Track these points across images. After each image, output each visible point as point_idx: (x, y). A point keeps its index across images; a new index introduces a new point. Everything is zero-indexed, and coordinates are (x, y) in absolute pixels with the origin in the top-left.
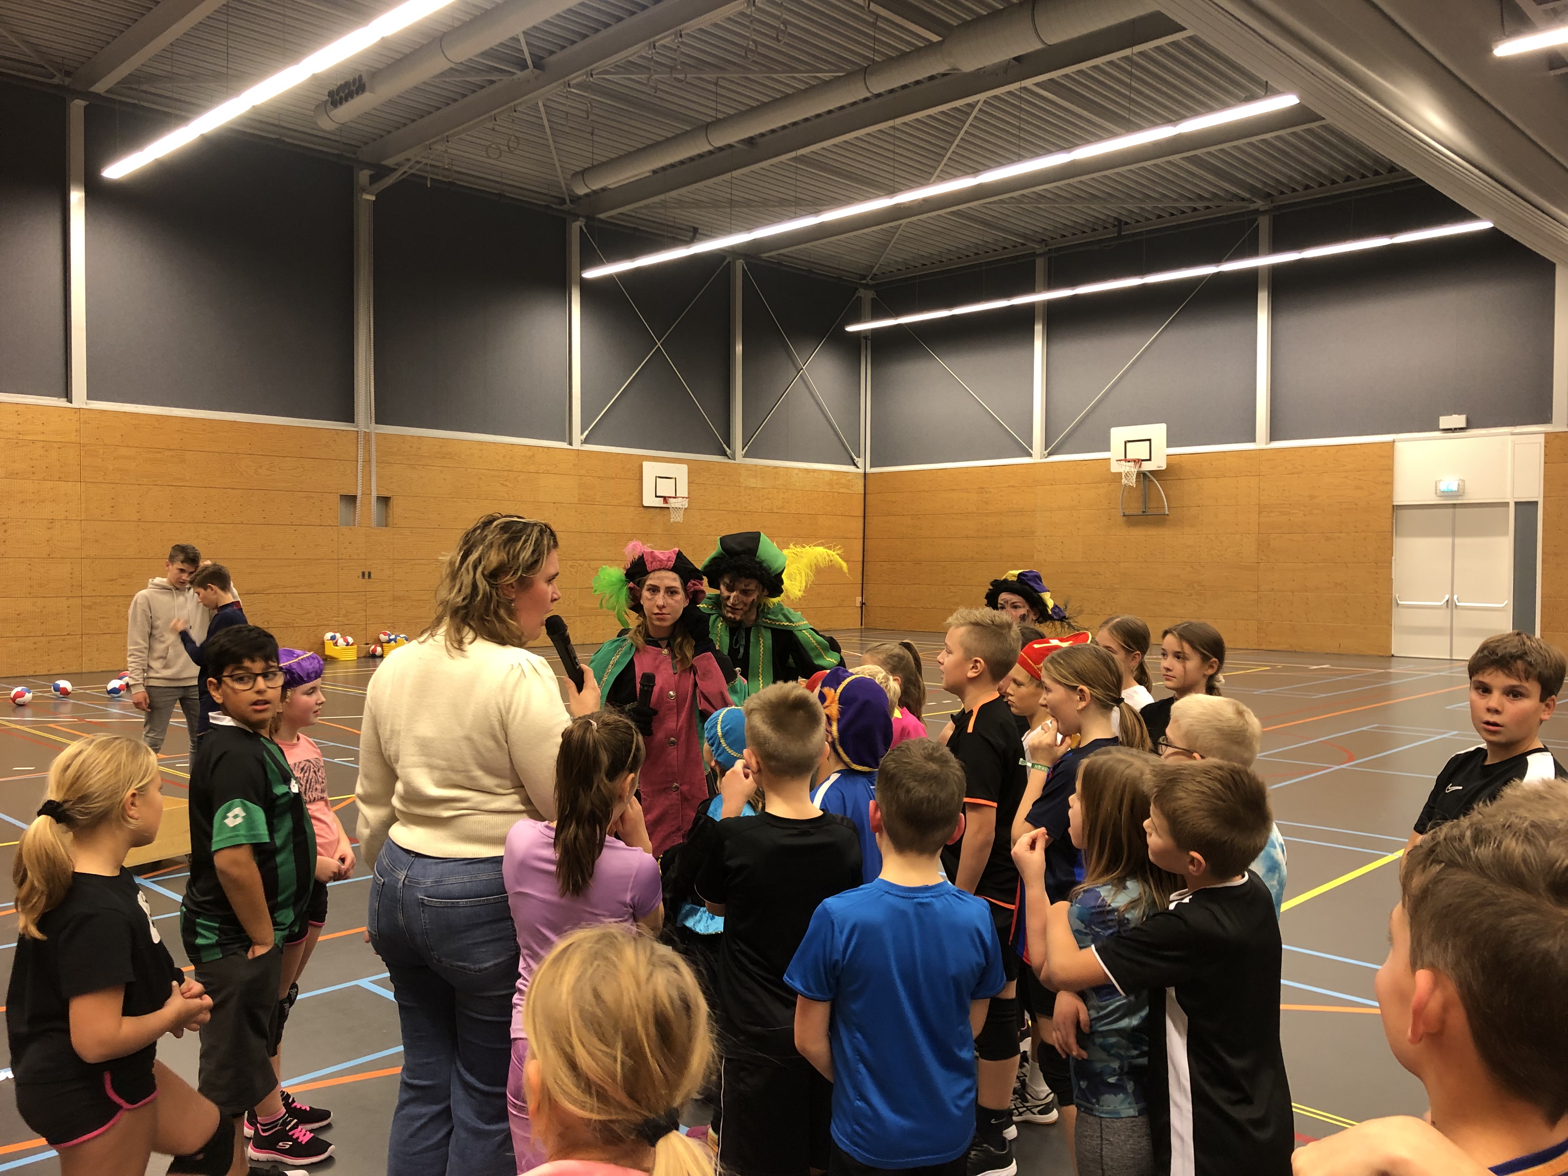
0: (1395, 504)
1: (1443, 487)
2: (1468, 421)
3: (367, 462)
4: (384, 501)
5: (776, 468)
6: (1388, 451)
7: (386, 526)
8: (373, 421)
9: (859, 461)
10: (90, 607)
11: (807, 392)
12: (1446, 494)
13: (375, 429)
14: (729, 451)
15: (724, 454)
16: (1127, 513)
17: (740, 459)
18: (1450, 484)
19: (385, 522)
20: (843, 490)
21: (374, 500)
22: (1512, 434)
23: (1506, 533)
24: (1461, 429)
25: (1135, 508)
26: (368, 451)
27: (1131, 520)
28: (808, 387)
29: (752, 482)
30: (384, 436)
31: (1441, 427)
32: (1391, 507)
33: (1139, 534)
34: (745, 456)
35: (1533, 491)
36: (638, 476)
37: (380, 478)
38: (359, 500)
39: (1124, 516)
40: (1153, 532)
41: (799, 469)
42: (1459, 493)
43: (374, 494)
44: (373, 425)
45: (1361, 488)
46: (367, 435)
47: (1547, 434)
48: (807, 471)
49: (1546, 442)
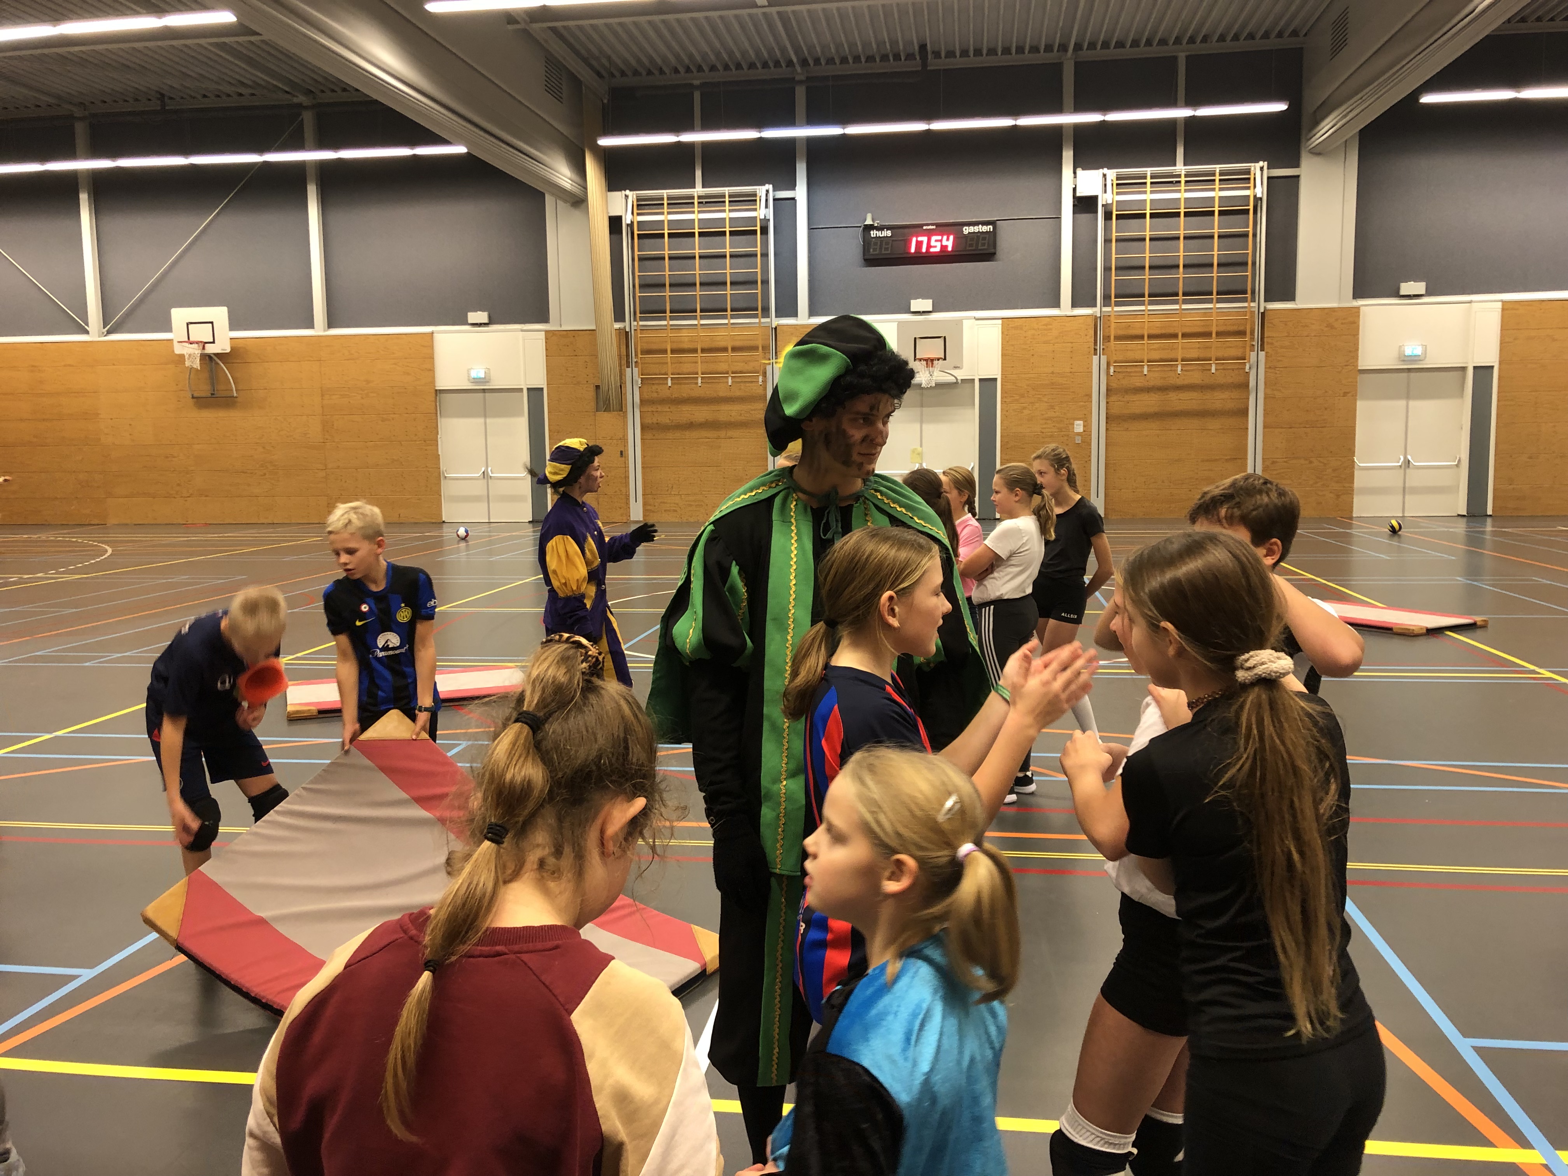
0: (437, 388)
1: (474, 374)
2: (490, 317)
6: (428, 341)
12: (476, 381)
16: (196, 395)
18: (478, 372)
22: (522, 331)
23: (522, 415)
24: (485, 324)
25: (204, 390)
27: (201, 402)
31: (470, 321)
32: (433, 391)
33: (209, 416)
35: (539, 380)
39: (193, 397)
40: (222, 414)
42: (485, 380)
45: (408, 374)
47: (546, 332)
49: (546, 339)
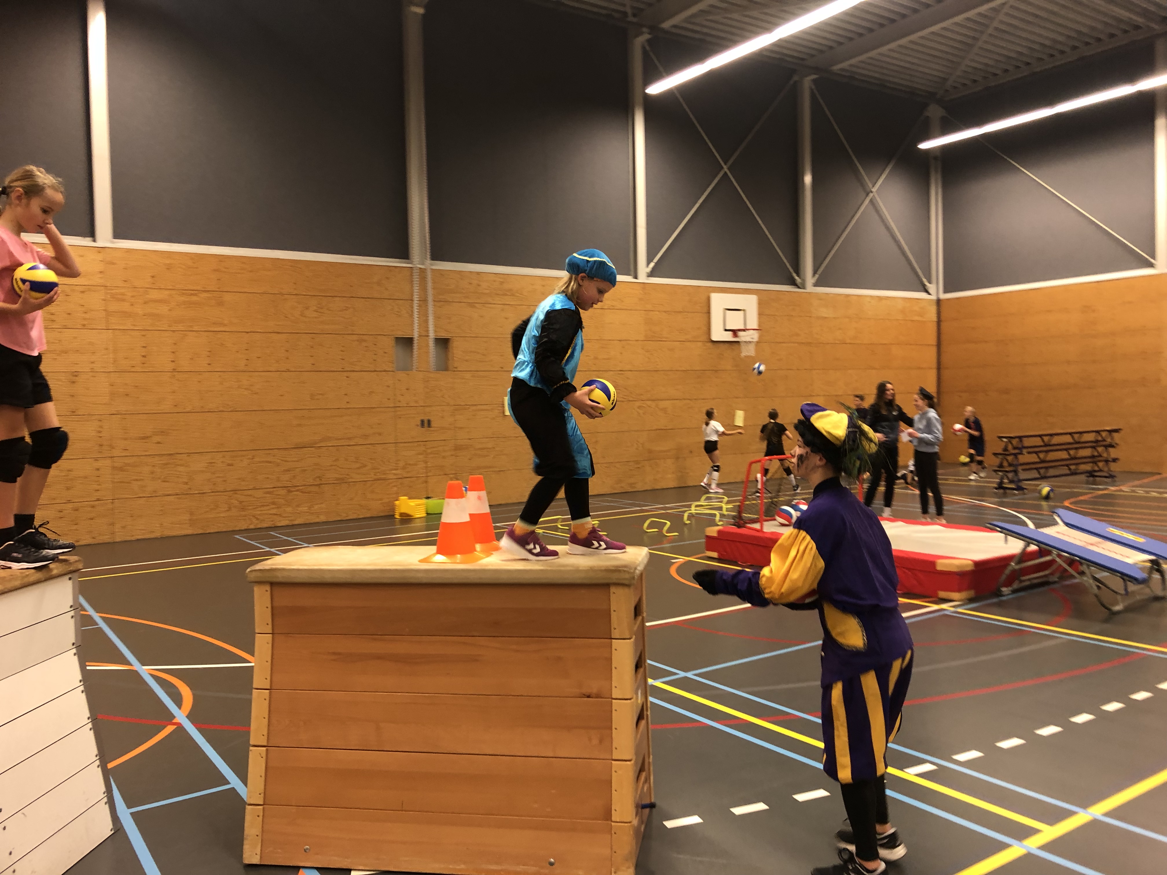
3: (424, 301)
4: (443, 343)
5: (848, 296)
7: (446, 369)
8: (429, 256)
9: (931, 288)
10: (121, 469)
11: (876, 217)
13: (432, 265)
14: (798, 280)
15: (793, 283)
17: (810, 288)
19: (444, 365)
20: (916, 318)
21: (431, 344)
26: (424, 288)
28: (877, 211)
29: (824, 312)
30: (441, 273)
34: (816, 285)
36: (705, 310)
37: (437, 318)
38: (416, 342)
41: (872, 297)
43: (432, 335)
44: (429, 262)
46: (422, 271)
48: (880, 298)
